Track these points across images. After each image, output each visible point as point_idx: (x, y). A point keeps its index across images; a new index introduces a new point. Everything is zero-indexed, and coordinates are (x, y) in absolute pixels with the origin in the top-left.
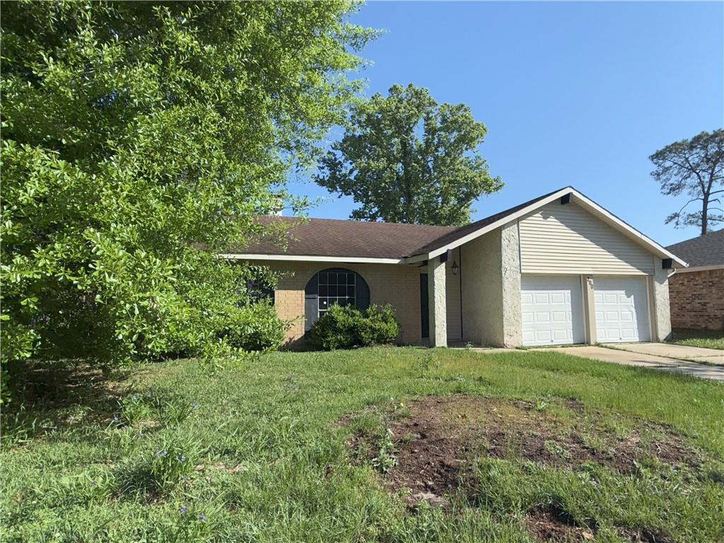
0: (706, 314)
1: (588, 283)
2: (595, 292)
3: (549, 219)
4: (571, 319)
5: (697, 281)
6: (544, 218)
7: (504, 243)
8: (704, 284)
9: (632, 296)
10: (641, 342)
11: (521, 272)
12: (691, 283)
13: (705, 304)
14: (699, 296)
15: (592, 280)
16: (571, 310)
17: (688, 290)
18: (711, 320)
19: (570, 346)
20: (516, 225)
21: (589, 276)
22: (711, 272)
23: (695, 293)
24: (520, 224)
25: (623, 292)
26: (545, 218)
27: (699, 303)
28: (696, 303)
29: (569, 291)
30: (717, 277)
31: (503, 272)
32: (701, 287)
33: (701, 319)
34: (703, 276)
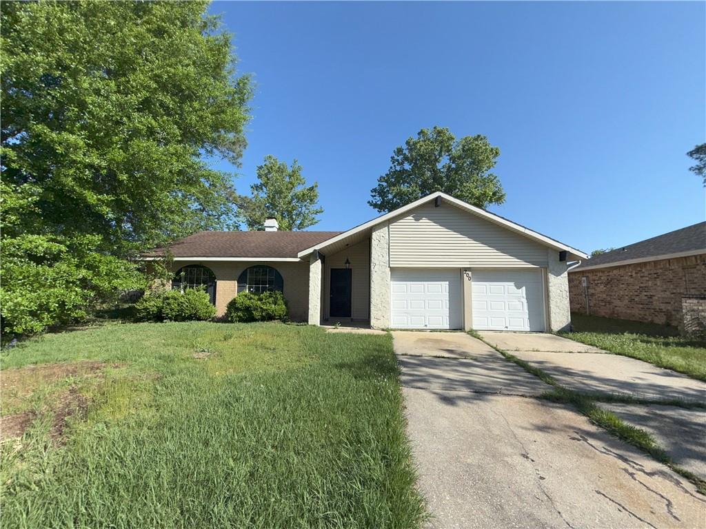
0: (653, 307)
1: (465, 275)
2: (473, 283)
3: (421, 221)
4: (448, 307)
5: (643, 273)
6: (415, 220)
7: (374, 243)
8: (650, 276)
9: (524, 288)
10: (531, 332)
11: (389, 267)
12: (639, 275)
13: (651, 297)
14: (645, 289)
15: (470, 273)
16: (448, 299)
17: (636, 282)
18: (656, 313)
19: (445, 331)
20: (387, 228)
21: (466, 269)
22: (655, 262)
23: (642, 285)
24: (390, 227)
25: (512, 284)
26: (417, 219)
27: (646, 296)
28: (643, 296)
29: (447, 283)
30: (661, 269)
31: (372, 267)
32: (647, 279)
33: (647, 313)
34: (648, 267)
